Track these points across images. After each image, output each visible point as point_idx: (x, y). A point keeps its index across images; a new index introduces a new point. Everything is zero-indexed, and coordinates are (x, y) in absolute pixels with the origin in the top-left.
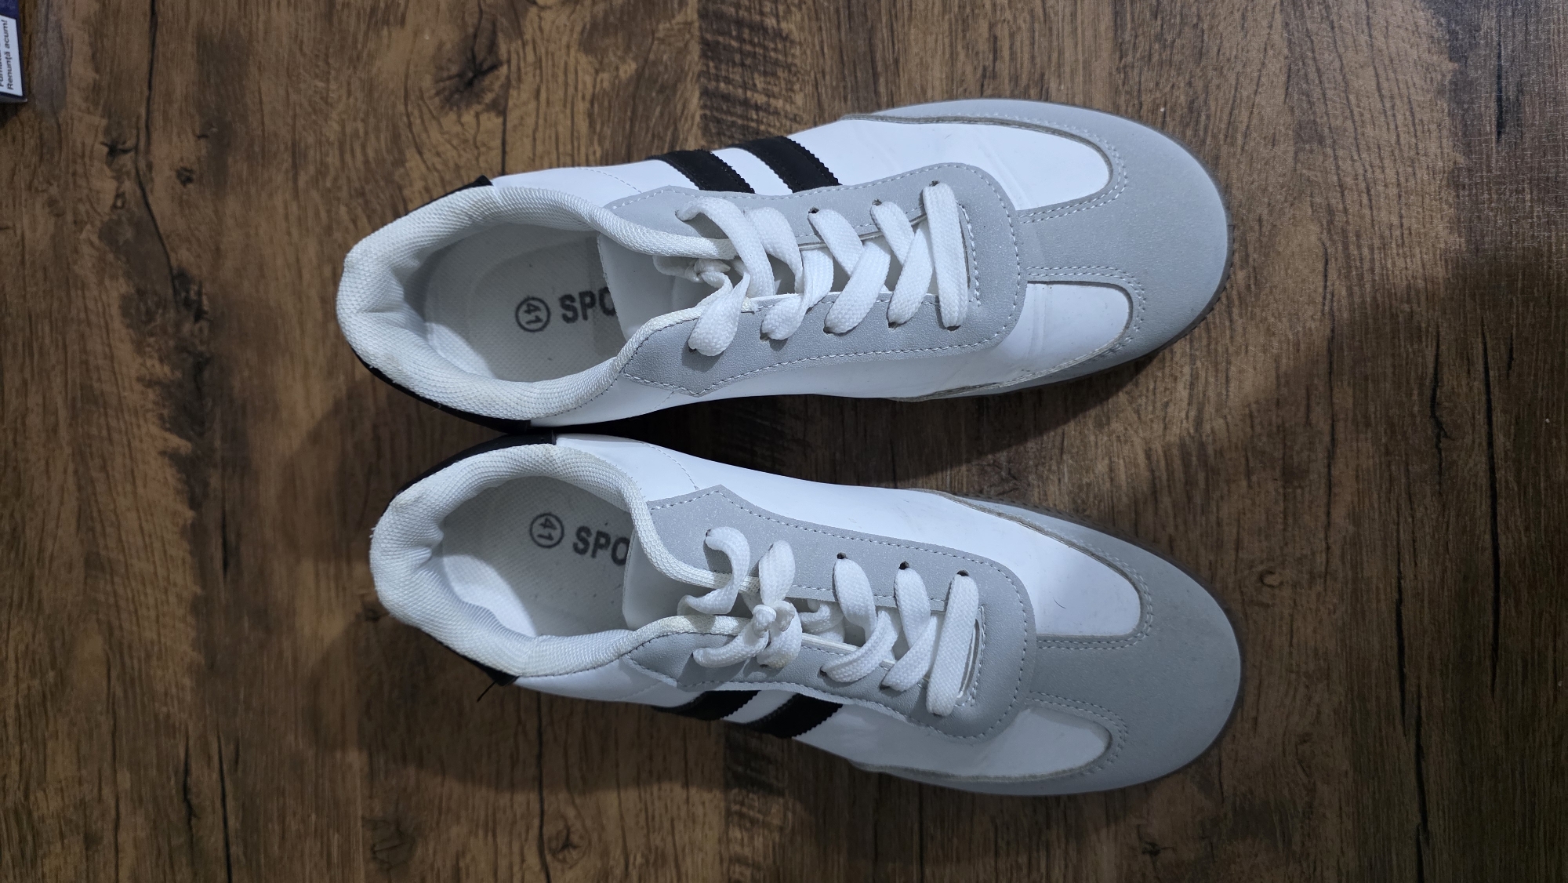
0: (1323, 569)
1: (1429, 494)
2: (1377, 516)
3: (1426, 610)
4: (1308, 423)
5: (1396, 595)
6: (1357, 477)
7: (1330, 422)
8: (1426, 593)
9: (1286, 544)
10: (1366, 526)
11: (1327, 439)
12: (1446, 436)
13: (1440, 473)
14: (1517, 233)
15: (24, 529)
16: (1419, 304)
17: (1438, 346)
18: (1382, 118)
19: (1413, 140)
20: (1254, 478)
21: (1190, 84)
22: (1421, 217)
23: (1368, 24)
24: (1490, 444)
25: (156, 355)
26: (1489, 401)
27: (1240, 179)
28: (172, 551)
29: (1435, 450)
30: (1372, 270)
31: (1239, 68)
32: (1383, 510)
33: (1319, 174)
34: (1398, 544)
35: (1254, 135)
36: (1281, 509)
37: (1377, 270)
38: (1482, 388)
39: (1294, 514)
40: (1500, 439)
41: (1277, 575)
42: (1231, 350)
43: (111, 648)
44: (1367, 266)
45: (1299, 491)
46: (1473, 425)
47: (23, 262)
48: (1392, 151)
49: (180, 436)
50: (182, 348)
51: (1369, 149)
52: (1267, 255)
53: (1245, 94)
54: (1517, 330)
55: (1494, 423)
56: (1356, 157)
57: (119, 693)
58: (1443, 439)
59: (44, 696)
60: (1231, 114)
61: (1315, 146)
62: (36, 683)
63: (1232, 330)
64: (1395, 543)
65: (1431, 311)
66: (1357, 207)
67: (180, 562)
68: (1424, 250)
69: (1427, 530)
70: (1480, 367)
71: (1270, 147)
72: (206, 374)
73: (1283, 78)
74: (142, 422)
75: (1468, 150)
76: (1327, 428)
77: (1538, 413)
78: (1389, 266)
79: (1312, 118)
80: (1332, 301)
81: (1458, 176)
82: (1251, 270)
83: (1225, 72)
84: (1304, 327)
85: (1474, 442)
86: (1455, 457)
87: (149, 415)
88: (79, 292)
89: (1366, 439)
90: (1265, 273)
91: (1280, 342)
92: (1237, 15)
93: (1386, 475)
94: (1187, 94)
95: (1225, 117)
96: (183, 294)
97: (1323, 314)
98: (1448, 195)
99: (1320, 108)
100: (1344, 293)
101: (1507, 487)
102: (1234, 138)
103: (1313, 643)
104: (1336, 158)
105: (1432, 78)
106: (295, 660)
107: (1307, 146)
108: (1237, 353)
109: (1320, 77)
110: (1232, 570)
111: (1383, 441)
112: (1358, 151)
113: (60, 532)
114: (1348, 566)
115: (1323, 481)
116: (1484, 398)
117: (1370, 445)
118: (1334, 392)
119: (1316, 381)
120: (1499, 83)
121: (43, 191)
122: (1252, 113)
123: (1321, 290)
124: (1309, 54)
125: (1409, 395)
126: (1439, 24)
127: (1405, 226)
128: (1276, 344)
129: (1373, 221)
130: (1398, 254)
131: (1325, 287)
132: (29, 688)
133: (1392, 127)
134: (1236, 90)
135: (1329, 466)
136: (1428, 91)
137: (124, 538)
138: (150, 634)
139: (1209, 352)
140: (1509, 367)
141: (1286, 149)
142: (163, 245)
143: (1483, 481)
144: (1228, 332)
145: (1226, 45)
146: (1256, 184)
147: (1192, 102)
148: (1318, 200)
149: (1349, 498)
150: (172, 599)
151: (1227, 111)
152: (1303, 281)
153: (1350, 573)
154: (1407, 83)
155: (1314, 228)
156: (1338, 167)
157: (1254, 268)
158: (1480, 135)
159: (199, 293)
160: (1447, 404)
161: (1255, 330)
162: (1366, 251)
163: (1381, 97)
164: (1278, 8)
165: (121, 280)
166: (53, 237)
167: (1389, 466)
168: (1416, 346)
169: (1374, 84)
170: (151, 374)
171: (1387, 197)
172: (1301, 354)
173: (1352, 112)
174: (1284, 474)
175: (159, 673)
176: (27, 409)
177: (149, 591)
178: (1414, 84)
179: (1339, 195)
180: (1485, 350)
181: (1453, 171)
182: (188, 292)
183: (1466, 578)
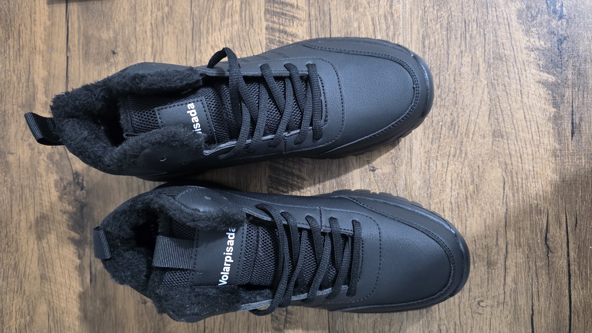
0: (503, 301)
1: (544, 274)
2: (524, 282)
3: (543, 318)
4: (497, 245)
5: (531, 312)
6: (516, 266)
7: (506, 244)
8: (543, 311)
9: (489, 291)
10: (520, 285)
11: (504, 251)
12: (551, 252)
13: (548, 266)
14: (579, 175)
15: (19, 264)
16: (540, 201)
17: (548, 217)
18: (526, 129)
19: (538, 138)
20: (476, 265)
21: (452, 114)
22: (541, 167)
23: (521, 93)
24: (568, 255)
25: (67, 202)
26: (568, 239)
27: (471, 151)
28: (72, 275)
29: (547, 257)
30: (522, 187)
31: (471, 109)
32: (526, 279)
33: (501, 150)
34: (532, 292)
35: (477, 134)
36: (487, 277)
37: (524, 187)
38: (565, 233)
39: (492, 279)
40: (572, 254)
41: (485, 302)
42: (467, 215)
43: (50, 309)
44: (520, 185)
45: (493, 271)
46: (562, 248)
47: (19, 166)
48: (530, 142)
49: (75, 232)
50: (76, 200)
51: (521, 140)
52: (481, 180)
53: (473, 118)
54: (579, 211)
55: (570, 247)
56: (516, 144)
57: (52, 326)
58: (550, 253)
59: (26, 326)
60: (467, 126)
61: (500, 139)
62: (23, 320)
63: (468, 208)
64: (531, 292)
65: (545, 204)
66: (516, 163)
67: (74, 279)
68: (543, 180)
69: (543, 287)
70: (565, 226)
71: (483, 139)
72: (85, 210)
73: (488, 113)
74: (61, 227)
75: (560, 142)
76: (504, 247)
77: (587, 244)
78: (529, 186)
79: (499, 128)
80: (506, 198)
81: (556, 152)
82: (475, 185)
83: (465, 110)
84: (496, 208)
85: (562, 254)
86: (554, 260)
87: (64, 224)
88: (40, 178)
89: (520, 252)
90: (481, 187)
91: (486, 213)
92: (470, 88)
93: (527, 266)
94: (451, 118)
95: (465, 127)
96: (77, 180)
97: (503, 203)
98: (552, 159)
99: (502, 125)
100: (511, 195)
101: (575, 273)
102: (469, 135)
103: (499, 329)
104: (508, 144)
105: (546, 115)
106: (116, 317)
107: (497, 139)
108: (470, 216)
109: (502, 113)
110: (467, 300)
111: (526, 253)
112: (517, 141)
113: (32, 266)
114: (513, 300)
115: (503, 267)
116: (566, 237)
117: (521, 254)
118: (507, 233)
119: (500, 229)
120: (572, 117)
121: (27, 140)
122: (475, 125)
123: (502, 194)
124: (498, 104)
125: (537, 235)
126: (549, 94)
127: (535, 171)
128: (484, 214)
129: (522, 168)
130: (532, 181)
131: (504, 193)
132: (20, 322)
133: (530, 132)
134: (469, 116)
135: (505, 262)
136: (544, 119)
137: (54, 269)
138: (63, 305)
139: (459, 216)
140: (576, 226)
141: (489, 140)
142: (70, 162)
143: (566, 270)
144: (466, 209)
145: (466, 100)
146: (477, 153)
147: (452, 121)
148: (501, 160)
149: (513, 274)
150: (72, 292)
151: (466, 125)
152: (495, 190)
153: (513, 303)
154: (536, 116)
155: (500, 170)
156: (509, 147)
157: (476, 185)
158: (565, 137)
159: (83, 180)
160: (551, 240)
161: (476, 208)
162: (520, 180)
163: (526, 121)
164: (486, 86)
165: (55, 174)
166: (31, 157)
167: (528, 262)
168: (539, 217)
169: (523, 116)
170: (65, 209)
171: (528, 159)
172: (494, 218)
173: (514, 126)
174: (488, 264)
175: (67, 319)
176: (20, 220)
177: (63, 289)
178: (539, 117)
179: (509, 158)
180: (566, 219)
181: (554, 150)
182: (78, 179)
183: (558, 307)
